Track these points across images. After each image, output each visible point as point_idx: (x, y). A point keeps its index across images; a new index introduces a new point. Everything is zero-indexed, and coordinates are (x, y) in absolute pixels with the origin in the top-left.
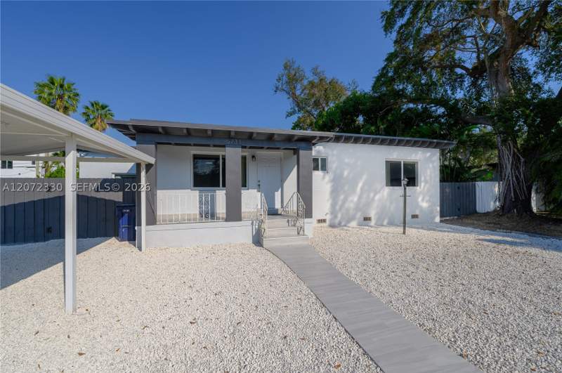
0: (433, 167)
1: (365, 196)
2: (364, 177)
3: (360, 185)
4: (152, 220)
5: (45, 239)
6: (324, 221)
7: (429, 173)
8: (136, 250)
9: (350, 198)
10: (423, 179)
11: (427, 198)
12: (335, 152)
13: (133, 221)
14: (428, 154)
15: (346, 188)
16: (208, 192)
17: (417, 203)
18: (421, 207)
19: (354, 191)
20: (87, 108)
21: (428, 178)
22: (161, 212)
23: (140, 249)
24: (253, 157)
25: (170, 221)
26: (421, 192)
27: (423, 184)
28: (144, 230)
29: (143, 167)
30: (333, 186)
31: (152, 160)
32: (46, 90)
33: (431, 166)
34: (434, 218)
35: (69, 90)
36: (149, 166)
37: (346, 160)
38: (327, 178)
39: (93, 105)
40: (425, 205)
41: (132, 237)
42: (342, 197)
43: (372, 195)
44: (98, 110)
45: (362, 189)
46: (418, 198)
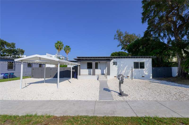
0: (149, 63)
1: (127, 71)
2: (127, 66)
3: (126, 68)
4: (80, 75)
5: (63, 78)
6: (116, 77)
7: (148, 65)
8: (77, 79)
9: (123, 71)
10: (146, 66)
11: (147, 72)
12: (118, 60)
13: (77, 75)
14: (147, 60)
15: (122, 69)
16: (90, 70)
17: (144, 73)
18: (145, 74)
19: (124, 70)
20: (65, 47)
21: (147, 66)
22: (81, 73)
23: (78, 79)
24: (99, 62)
25: (82, 75)
26: (145, 70)
27: (146, 68)
28: (78, 76)
29: (78, 66)
30: (118, 68)
31: (80, 64)
32: (57, 44)
33: (148, 63)
34: (150, 77)
35: (62, 44)
36: (79, 65)
37: (122, 62)
38: (116, 67)
39: (66, 46)
40: (146, 73)
41: (76, 78)
42: (120, 71)
43: (129, 71)
44: (67, 48)
45: (126, 69)
46: (144, 71)
